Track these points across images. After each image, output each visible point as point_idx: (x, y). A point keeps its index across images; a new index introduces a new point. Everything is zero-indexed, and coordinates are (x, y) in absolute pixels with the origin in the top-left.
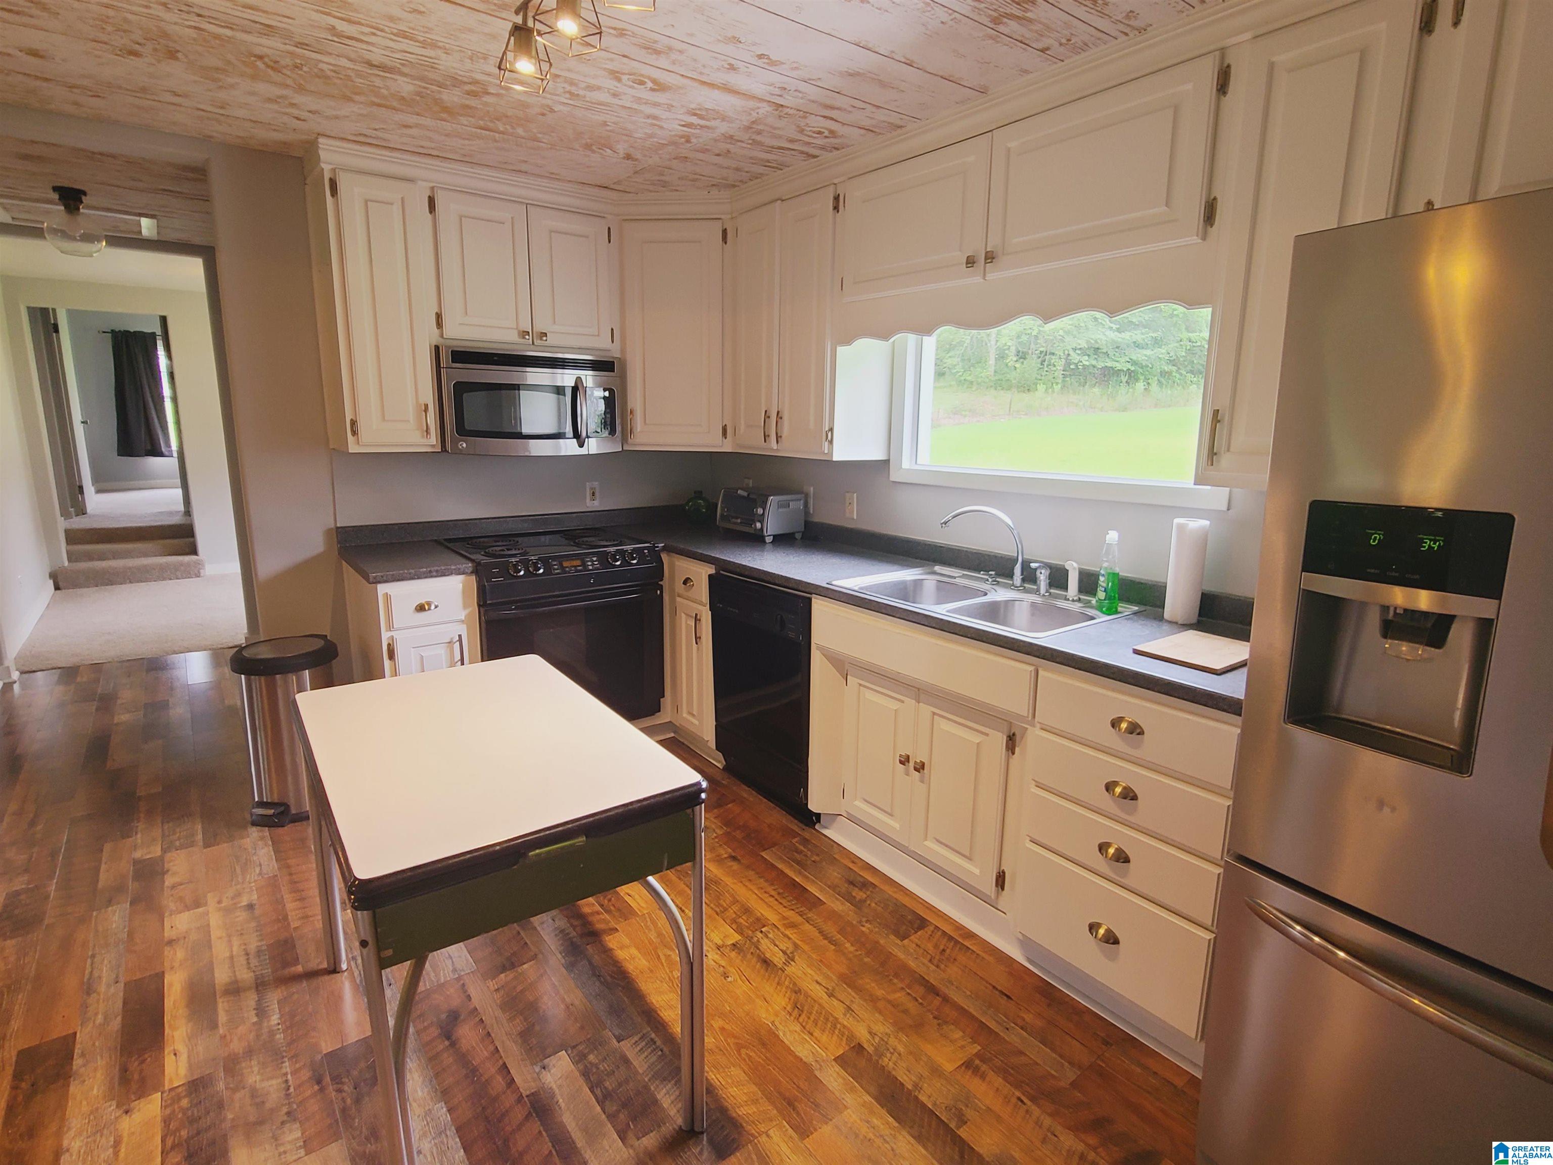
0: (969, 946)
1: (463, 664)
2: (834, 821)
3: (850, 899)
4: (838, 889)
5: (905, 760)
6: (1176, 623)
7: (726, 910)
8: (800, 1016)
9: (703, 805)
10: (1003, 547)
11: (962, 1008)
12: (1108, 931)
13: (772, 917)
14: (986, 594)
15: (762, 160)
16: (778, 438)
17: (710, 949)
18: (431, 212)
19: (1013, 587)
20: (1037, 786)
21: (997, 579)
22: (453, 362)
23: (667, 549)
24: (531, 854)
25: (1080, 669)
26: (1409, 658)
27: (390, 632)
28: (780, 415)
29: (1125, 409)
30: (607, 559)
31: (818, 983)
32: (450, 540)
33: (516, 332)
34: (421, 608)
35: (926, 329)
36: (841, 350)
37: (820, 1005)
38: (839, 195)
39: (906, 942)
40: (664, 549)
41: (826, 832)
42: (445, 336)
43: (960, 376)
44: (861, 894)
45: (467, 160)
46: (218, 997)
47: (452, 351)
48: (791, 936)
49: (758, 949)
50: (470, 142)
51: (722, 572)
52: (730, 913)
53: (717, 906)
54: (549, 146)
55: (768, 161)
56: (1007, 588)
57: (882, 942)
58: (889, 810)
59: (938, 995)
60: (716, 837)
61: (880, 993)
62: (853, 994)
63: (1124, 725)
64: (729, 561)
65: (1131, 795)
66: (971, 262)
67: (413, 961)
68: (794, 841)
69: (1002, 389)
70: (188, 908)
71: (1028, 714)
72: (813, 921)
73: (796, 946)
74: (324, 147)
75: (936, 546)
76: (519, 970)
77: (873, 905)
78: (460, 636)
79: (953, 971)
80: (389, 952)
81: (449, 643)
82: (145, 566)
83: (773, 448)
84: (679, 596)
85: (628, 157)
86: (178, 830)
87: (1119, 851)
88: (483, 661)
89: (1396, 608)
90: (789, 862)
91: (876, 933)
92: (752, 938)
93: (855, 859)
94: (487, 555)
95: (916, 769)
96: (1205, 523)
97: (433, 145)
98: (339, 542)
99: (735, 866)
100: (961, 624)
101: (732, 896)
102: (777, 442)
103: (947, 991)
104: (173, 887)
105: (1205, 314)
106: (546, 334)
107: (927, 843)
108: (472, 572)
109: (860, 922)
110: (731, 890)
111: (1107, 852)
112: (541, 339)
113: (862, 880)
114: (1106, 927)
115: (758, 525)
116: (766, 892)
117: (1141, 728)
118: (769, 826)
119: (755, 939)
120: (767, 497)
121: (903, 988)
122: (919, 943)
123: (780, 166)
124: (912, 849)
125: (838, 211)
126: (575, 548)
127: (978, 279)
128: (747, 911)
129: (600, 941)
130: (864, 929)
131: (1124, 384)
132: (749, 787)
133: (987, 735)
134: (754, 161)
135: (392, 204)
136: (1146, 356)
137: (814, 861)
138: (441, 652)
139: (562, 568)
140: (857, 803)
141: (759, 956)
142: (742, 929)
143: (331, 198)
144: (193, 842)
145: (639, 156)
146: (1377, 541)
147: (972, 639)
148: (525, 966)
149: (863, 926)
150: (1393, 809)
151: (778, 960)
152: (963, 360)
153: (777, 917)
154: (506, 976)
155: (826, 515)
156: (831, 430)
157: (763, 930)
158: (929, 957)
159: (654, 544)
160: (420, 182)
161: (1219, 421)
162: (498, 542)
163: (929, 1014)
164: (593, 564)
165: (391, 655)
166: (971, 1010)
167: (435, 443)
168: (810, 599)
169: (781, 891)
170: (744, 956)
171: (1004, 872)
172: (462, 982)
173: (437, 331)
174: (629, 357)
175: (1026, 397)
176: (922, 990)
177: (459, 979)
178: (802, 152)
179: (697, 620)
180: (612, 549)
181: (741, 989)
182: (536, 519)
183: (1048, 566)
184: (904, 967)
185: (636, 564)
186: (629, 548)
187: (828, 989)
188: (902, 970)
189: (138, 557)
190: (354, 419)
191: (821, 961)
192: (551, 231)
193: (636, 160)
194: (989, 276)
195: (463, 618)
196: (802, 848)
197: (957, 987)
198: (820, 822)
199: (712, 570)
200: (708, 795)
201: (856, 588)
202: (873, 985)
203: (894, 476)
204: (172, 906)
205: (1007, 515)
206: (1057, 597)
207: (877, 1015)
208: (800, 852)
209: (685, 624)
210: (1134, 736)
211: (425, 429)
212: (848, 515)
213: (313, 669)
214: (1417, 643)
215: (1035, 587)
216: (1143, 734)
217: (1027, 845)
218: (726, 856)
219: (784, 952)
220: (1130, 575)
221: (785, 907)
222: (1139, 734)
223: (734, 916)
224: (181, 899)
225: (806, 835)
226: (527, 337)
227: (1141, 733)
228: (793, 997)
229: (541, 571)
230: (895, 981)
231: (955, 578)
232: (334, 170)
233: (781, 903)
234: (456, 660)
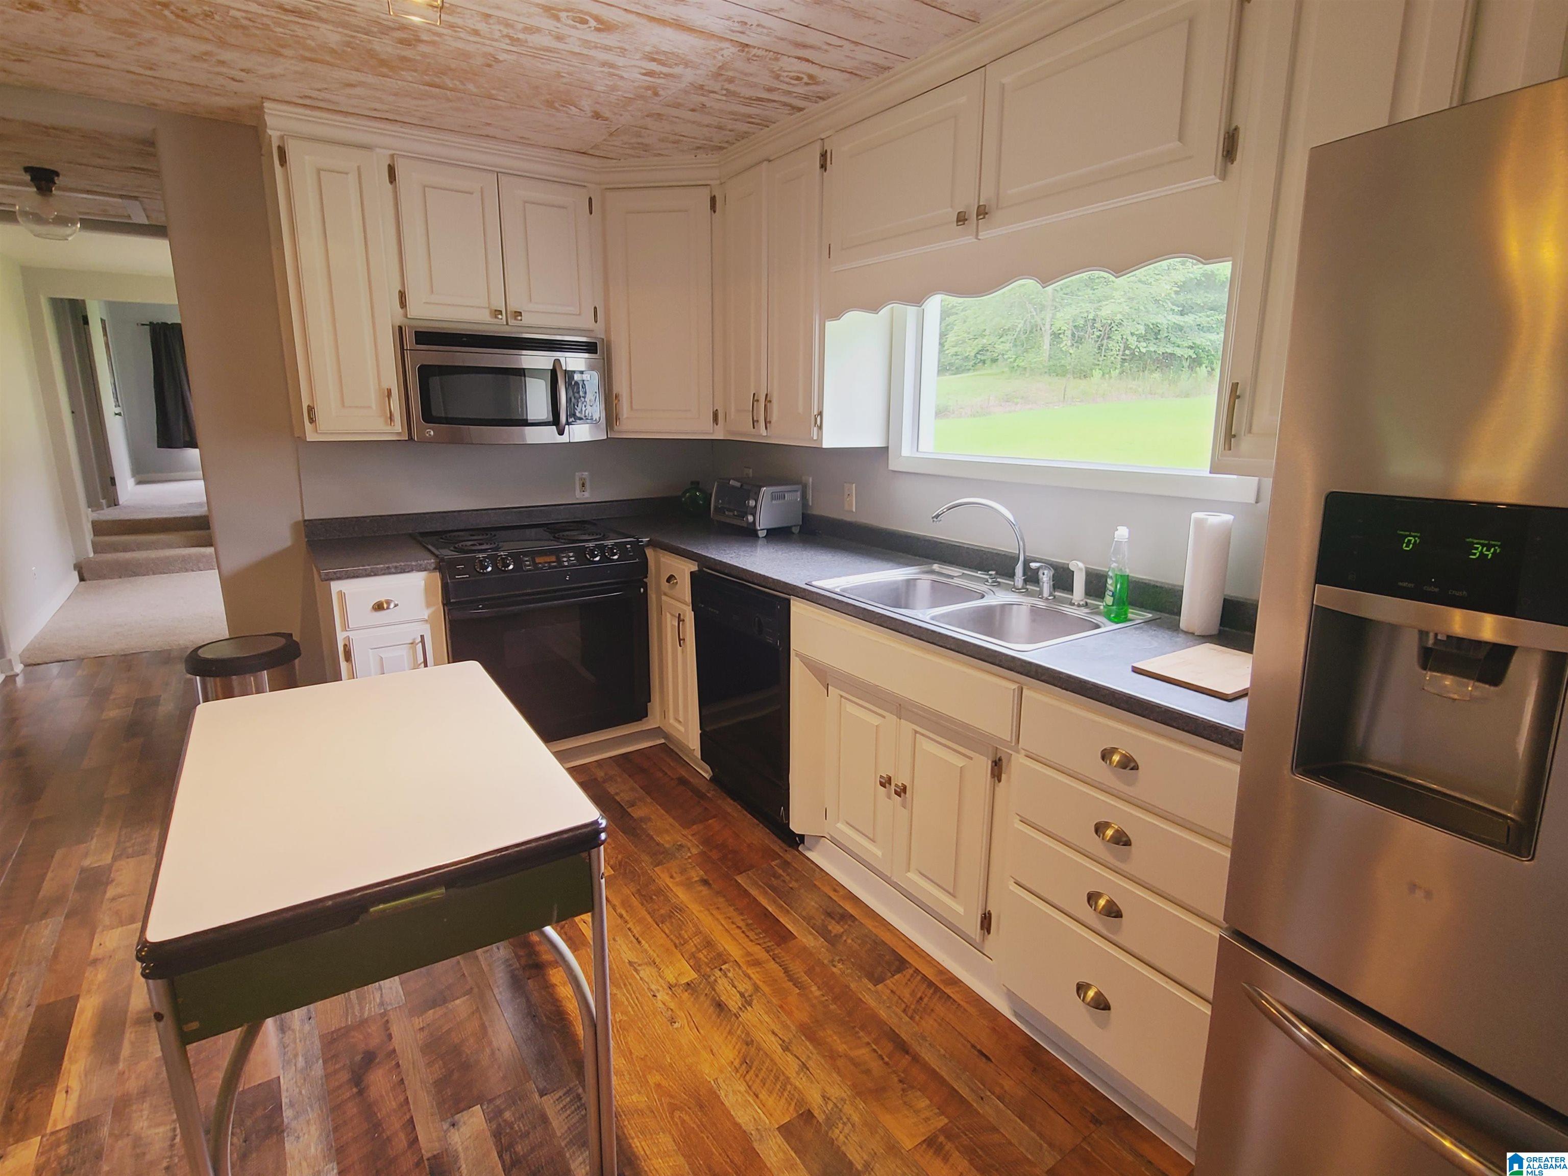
0: (952, 995)
1: (426, 666)
2: (817, 842)
3: (824, 932)
4: (813, 921)
5: (886, 782)
6: (1193, 634)
7: (686, 942)
8: (747, 1072)
9: (602, 847)
10: (1005, 544)
11: (934, 1071)
12: (1099, 994)
13: (735, 952)
14: (983, 597)
15: (744, 115)
16: (767, 423)
17: (661, 989)
18: (391, 182)
19: (1014, 589)
20: (1021, 821)
21: (999, 580)
22: (417, 343)
23: (652, 544)
24: (372, 910)
25: (1067, 690)
26: (1456, 696)
27: (345, 633)
28: (768, 399)
29: (1187, 395)
30: (585, 554)
31: (773, 1033)
32: (423, 534)
33: (487, 312)
34: (379, 607)
35: (917, 300)
36: (830, 325)
37: (772, 1060)
38: (826, 151)
39: (880, 987)
40: (649, 544)
41: (809, 854)
42: (409, 316)
43: (1011, 362)
44: (838, 927)
45: (426, 124)
46: (127, 1026)
47: (415, 332)
48: (752, 976)
49: (714, 990)
50: (423, 103)
51: (704, 569)
52: (691, 947)
53: (677, 937)
54: (508, 105)
55: (750, 116)
56: (1007, 590)
57: (853, 986)
58: (871, 836)
59: (907, 1053)
60: (689, 857)
61: (842, 1048)
62: (811, 1047)
63: (1116, 758)
64: (710, 558)
65: (1124, 839)
66: (962, 219)
67: (245, 1027)
68: (773, 863)
69: (1057, 375)
70: (122, 924)
71: (1011, 740)
72: (780, 958)
73: (757, 988)
74: (270, 112)
75: (936, 542)
76: (450, 1006)
77: (849, 941)
78: (422, 637)
79: (928, 1024)
80: (195, 1025)
81: (412, 643)
82: (167, 558)
83: (762, 434)
84: (665, 594)
85: (597, 115)
86: (134, 836)
87: (1111, 904)
88: (449, 663)
89: (1436, 635)
90: (764, 888)
91: (847, 975)
92: (709, 976)
93: (837, 886)
94: (457, 550)
95: (896, 793)
96: (1228, 518)
97: (385, 107)
98: (307, 536)
99: (705, 891)
100: (939, 633)
101: (695, 926)
102: (766, 428)
103: (918, 1049)
104: (113, 899)
105: (1224, 269)
106: (521, 313)
107: (909, 875)
108: (435, 569)
109: (833, 961)
110: (696, 919)
111: (1096, 903)
112: (516, 319)
113: (841, 911)
114: (1096, 990)
115: (750, 518)
116: (733, 923)
117: (1135, 761)
118: (749, 846)
119: (713, 978)
120: (761, 487)
121: (868, 1044)
122: (895, 988)
123: (765, 123)
124: (895, 880)
125: (825, 170)
126: (556, 543)
127: (970, 239)
128: (709, 944)
129: (544, 976)
130: (834, 970)
131: (1186, 369)
132: (735, 800)
133: (971, 758)
134: (736, 117)
135: (347, 173)
136: (1210, 341)
137: (791, 888)
138: (403, 653)
139: (535, 564)
140: (839, 825)
141: (713, 999)
142: (700, 966)
143: (280, 167)
144: (146, 849)
145: (607, 114)
146: (1411, 546)
147: (951, 650)
148: (458, 1002)
149: (835, 966)
150: (1428, 894)
151: (734, 1003)
152: (1015, 346)
153: (741, 952)
154: (434, 1013)
155: (824, 508)
156: (820, 414)
157: (723, 967)
158: (903, 1006)
159: (638, 539)
160: (378, 150)
161: (1239, 397)
162: (473, 535)
163: (893, 1076)
164: (570, 558)
165: (348, 657)
166: (943, 1074)
167: (400, 431)
168: (789, 601)
169: (750, 922)
170: (697, 998)
171: (990, 913)
172: (386, 1018)
173: (401, 311)
174: (613, 338)
175: (1083, 383)
176: (890, 1046)
177: (383, 1015)
178: (785, 104)
179: (680, 620)
180: (591, 544)
181: (686, 1036)
182: (520, 512)
183: (1051, 565)
184: (874, 1017)
185: (617, 560)
186: (609, 543)
187: (784, 1041)
188: (872, 1022)
189: (162, 549)
190: (312, 405)
191: (781, 1007)
192: (525, 202)
193: (606, 119)
194: (982, 235)
195: (426, 618)
196: (780, 872)
197: (930, 1044)
198: (804, 843)
199: (694, 567)
200: (608, 836)
201: (838, 590)
202: (835, 1038)
203: (893, 465)
204: (107, 920)
205: (1009, 510)
206: (1062, 601)
207: (835, 1075)
208: (776, 876)
209: (670, 623)
210: (1127, 771)
211: (389, 415)
212: (847, 507)
213: (271, 670)
214: (1467, 678)
215: (1038, 589)
216: (1138, 769)
217: (1011, 888)
218: (697, 879)
219: (742, 995)
220: (1145, 577)
221: (751, 941)
222: (1132, 769)
223: (694, 949)
224: (117, 913)
225: (788, 857)
226: (500, 317)
227: (1136, 768)
228: (743, 1050)
229: (511, 567)
230: (861, 1034)
231: (952, 577)
232: (282, 137)
233: (748, 936)
234: (419, 663)
